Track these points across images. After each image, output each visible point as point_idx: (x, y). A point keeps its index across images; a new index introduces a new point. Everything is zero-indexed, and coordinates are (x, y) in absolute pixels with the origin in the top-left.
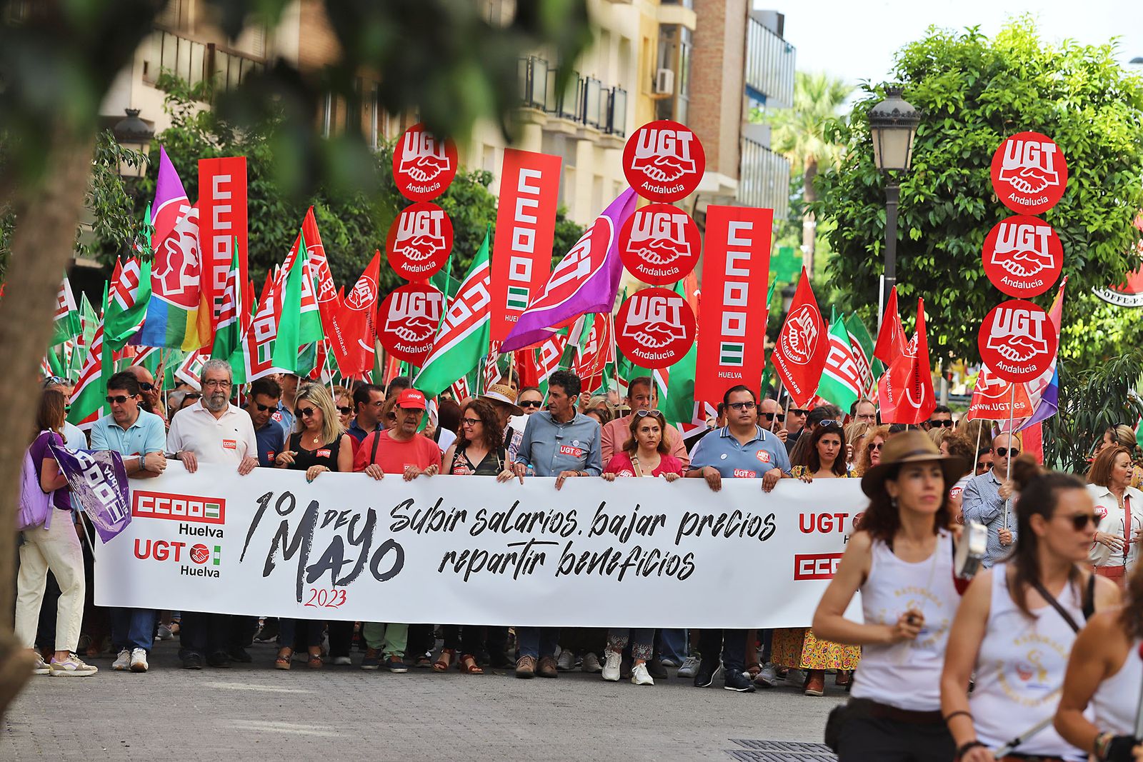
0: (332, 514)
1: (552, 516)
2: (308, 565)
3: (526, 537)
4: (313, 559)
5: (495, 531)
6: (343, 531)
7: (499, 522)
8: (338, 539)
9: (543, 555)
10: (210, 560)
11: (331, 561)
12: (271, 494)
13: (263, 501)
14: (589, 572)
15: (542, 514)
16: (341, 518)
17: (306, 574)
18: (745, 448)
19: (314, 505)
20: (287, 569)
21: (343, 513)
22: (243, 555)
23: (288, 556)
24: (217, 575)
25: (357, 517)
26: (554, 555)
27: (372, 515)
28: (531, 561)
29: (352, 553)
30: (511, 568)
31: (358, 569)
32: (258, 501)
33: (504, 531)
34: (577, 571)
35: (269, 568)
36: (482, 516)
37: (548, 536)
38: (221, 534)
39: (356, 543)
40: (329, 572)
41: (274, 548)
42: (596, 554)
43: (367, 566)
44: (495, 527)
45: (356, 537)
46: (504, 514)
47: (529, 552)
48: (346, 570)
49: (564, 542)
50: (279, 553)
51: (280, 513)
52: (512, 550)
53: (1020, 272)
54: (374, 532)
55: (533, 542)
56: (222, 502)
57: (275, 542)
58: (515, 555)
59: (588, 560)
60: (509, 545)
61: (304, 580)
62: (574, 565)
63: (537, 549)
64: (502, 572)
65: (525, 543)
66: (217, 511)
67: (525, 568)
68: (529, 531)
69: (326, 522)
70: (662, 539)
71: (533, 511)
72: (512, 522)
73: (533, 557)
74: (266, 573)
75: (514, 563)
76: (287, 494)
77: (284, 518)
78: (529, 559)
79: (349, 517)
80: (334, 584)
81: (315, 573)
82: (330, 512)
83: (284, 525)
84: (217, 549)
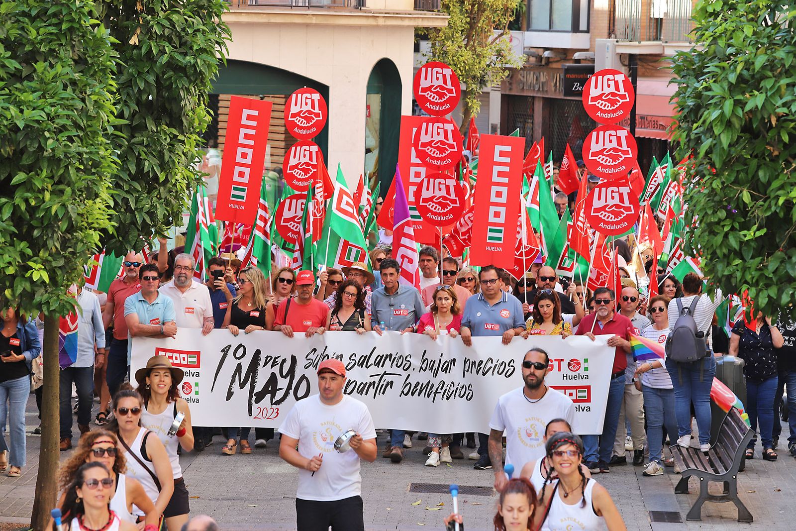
0: (269, 358)
1: (397, 357)
2: (255, 392)
3: (381, 370)
4: (259, 388)
5: (362, 367)
6: (276, 370)
7: (364, 362)
8: (273, 375)
9: (392, 382)
10: (193, 392)
11: (270, 389)
12: (230, 346)
13: (225, 351)
14: (419, 395)
15: (391, 355)
16: (274, 361)
17: (254, 398)
18: (493, 308)
19: (258, 352)
20: (242, 395)
21: (276, 358)
22: (213, 388)
23: (242, 386)
24: (198, 401)
25: (284, 361)
26: (399, 382)
27: (294, 359)
28: (384, 386)
29: (283, 383)
30: (372, 391)
31: (287, 394)
32: (222, 351)
33: (367, 368)
34: (413, 394)
35: (230, 394)
36: (353, 357)
37: (395, 370)
38: (198, 375)
39: (285, 377)
40: (268, 396)
41: (233, 381)
42: (423, 384)
43: (292, 392)
44: (362, 365)
45: (284, 373)
46: (367, 356)
47: (383, 380)
48: (279, 395)
49: (405, 374)
50: (237, 384)
51: (236, 358)
52: (372, 379)
53: (609, 162)
54: (296, 370)
55: (385, 373)
56: (198, 354)
57: (234, 377)
58: (374, 382)
59: (419, 387)
60: (370, 376)
61: (253, 402)
62: (411, 390)
63: (388, 378)
64: (366, 394)
65: (380, 375)
66: (195, 360)
67: (380, 391)
68: (382, 366)
69: (266, 364)
70: (455, 375)
71: (385, 353)
72: (372, 361)
73: (385, 383)
74: (228, 398)
75: (373, 388)
76: (241, 345)
77: (239, 361)
78: (383, 385)
79: (279, 360)
80: (272, 404)
81: (260, 397)
82: (268, 357)
83: (239, 367)
84: (197, 384)
